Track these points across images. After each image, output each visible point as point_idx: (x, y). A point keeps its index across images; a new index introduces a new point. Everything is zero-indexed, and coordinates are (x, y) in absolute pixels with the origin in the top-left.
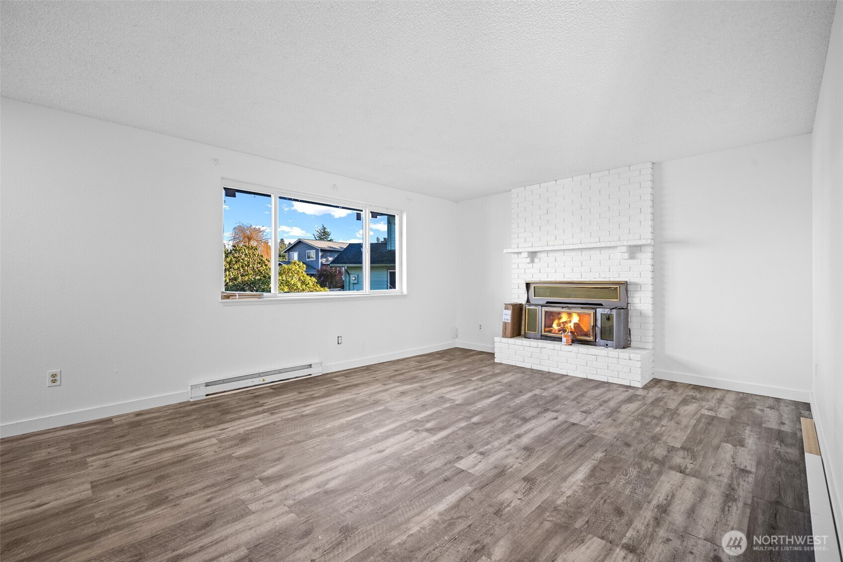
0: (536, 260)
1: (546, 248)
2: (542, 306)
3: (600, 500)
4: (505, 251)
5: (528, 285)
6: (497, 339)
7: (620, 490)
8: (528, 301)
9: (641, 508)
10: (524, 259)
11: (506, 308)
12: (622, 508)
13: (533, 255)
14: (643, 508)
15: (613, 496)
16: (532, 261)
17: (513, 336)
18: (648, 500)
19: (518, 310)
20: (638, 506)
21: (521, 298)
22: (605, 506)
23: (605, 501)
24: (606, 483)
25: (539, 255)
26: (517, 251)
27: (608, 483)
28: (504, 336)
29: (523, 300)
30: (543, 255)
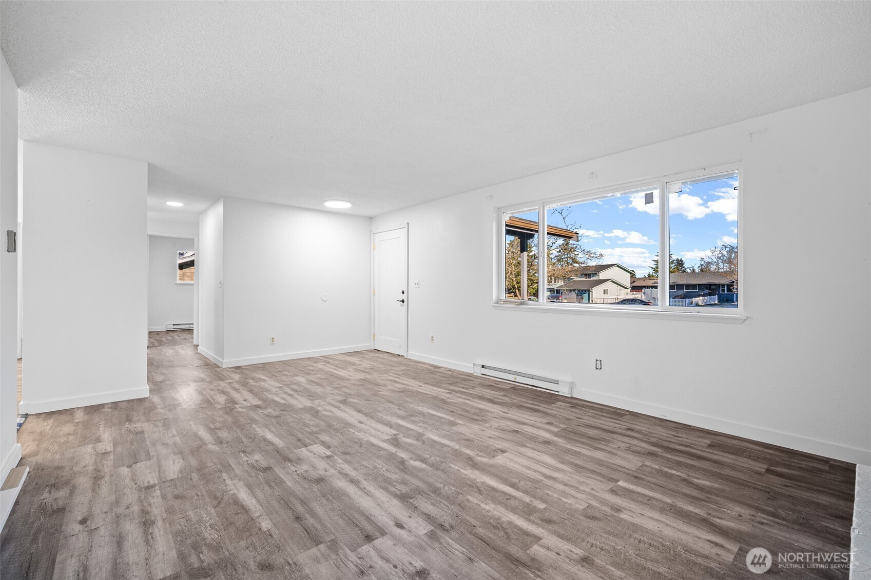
3: (203, 493)
7: (197, 510)
9: (166, 512)
12: (180, 501)
14: (164, 512)
15: (198, 502)
18: (166, 520)
20: (170, 510)
22: (193, 494)
23: (198, 495)
24: (216, 506)
27: (215, 507)
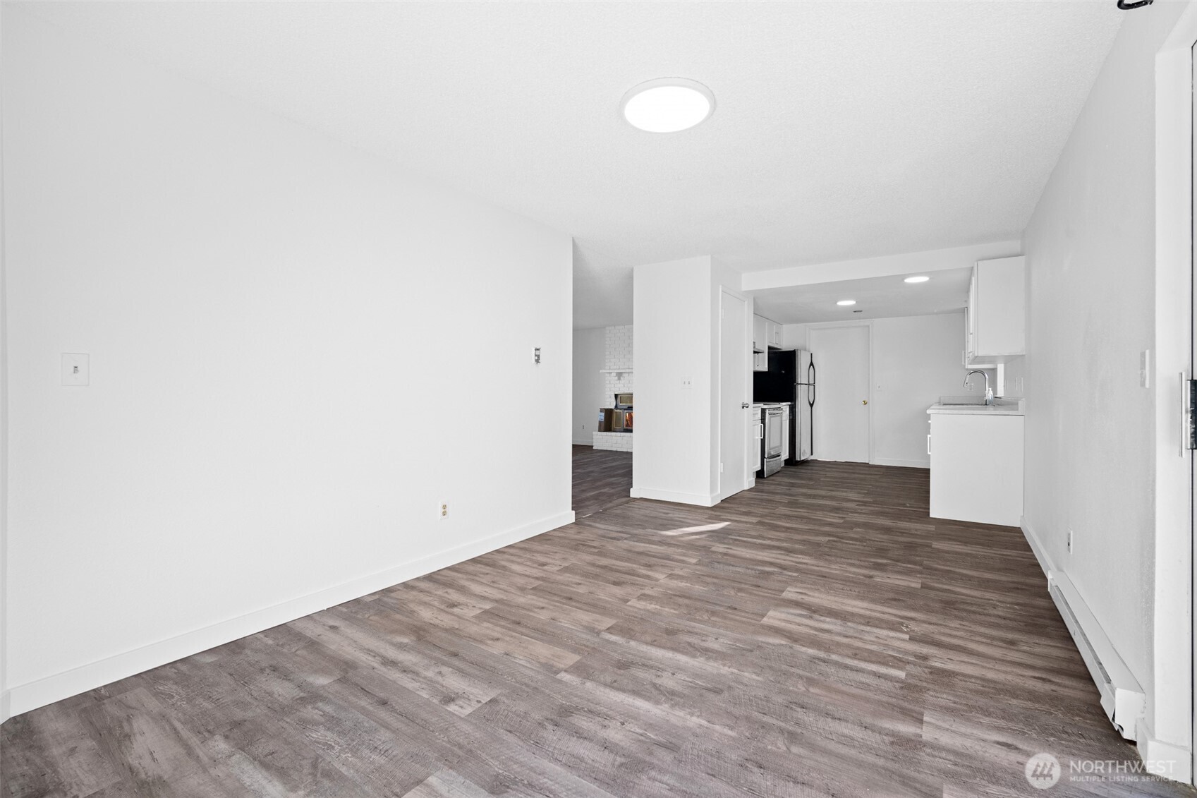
0: (622, 378)
1: (627, 371)
2: (625, 409)
4: (601, 371)
5: (616, 396)
6: (594, 433)
8: (616, 407)
10: (614, 377)
11: (601, 412)
13: (619, 375)
16: (619, 379)
17: (605, 431)
19: (609, 413)
21: (611, 404)
25: (624, 375)
26: (608, 371)
28: (600, 430)
29: (613, 407)
30: (626, 375)
